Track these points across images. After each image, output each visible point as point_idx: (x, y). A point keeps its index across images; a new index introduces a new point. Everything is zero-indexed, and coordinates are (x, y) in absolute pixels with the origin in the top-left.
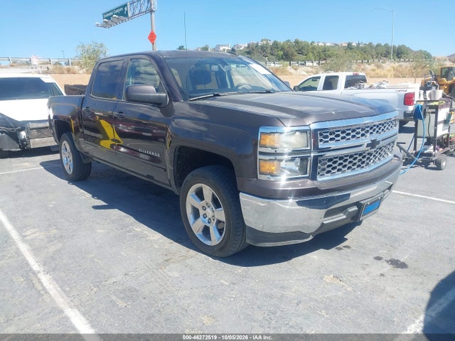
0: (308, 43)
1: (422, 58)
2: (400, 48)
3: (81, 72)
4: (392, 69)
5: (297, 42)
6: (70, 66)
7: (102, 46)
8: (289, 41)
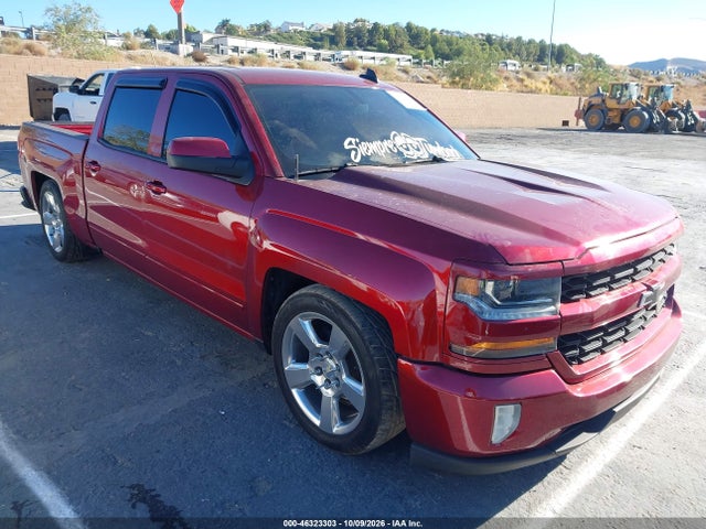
0: (426, 30)
1: (592, 66)
2: (561, 47)
3: (53, 52)
4: (548, 82)
5: (409, 27)
6: (34, 42)
7: (89, 10)
8: (397, 24)
